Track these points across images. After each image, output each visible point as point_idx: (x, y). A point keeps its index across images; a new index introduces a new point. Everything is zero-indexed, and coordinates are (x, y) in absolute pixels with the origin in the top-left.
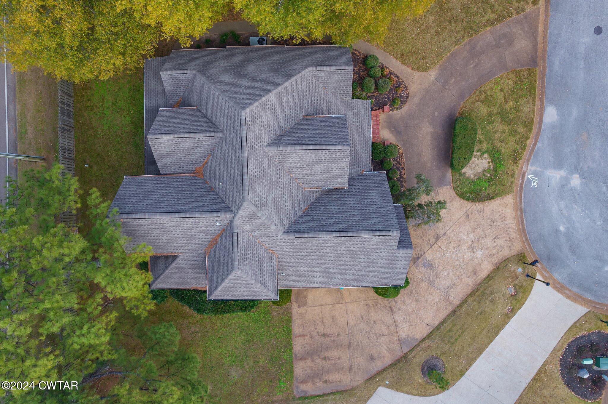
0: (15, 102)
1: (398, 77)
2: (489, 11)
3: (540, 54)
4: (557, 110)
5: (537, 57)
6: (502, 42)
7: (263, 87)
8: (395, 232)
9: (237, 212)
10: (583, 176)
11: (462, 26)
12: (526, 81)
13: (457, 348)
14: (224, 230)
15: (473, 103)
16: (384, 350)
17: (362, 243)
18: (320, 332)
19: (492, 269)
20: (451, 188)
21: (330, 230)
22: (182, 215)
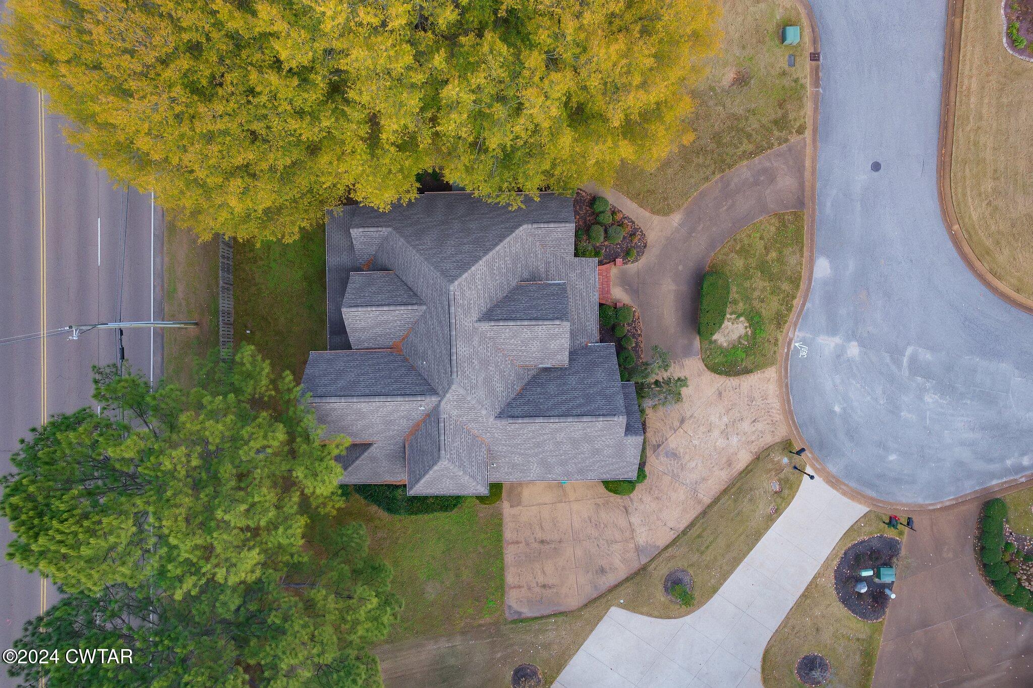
0: (162, 253)
1: (634, 223)
2: (745, 141)
3: (808, 193)
4: (830, 262)
5: (804, 197)
6: (762, 178)
7: (472, 252)
8: (621, 417)
9: (444, 396)
10: (862, 344)
11: (712, 159)
12: (792, 227)
13: (708, 558)
14: (428, 415)
15: (727, 255)
16: (617, 562)
17: (585, 429)
18: (537, 537)
19: (751, 459)
20: (699, 359)
21: (548, 415)
22: (382, 399)
